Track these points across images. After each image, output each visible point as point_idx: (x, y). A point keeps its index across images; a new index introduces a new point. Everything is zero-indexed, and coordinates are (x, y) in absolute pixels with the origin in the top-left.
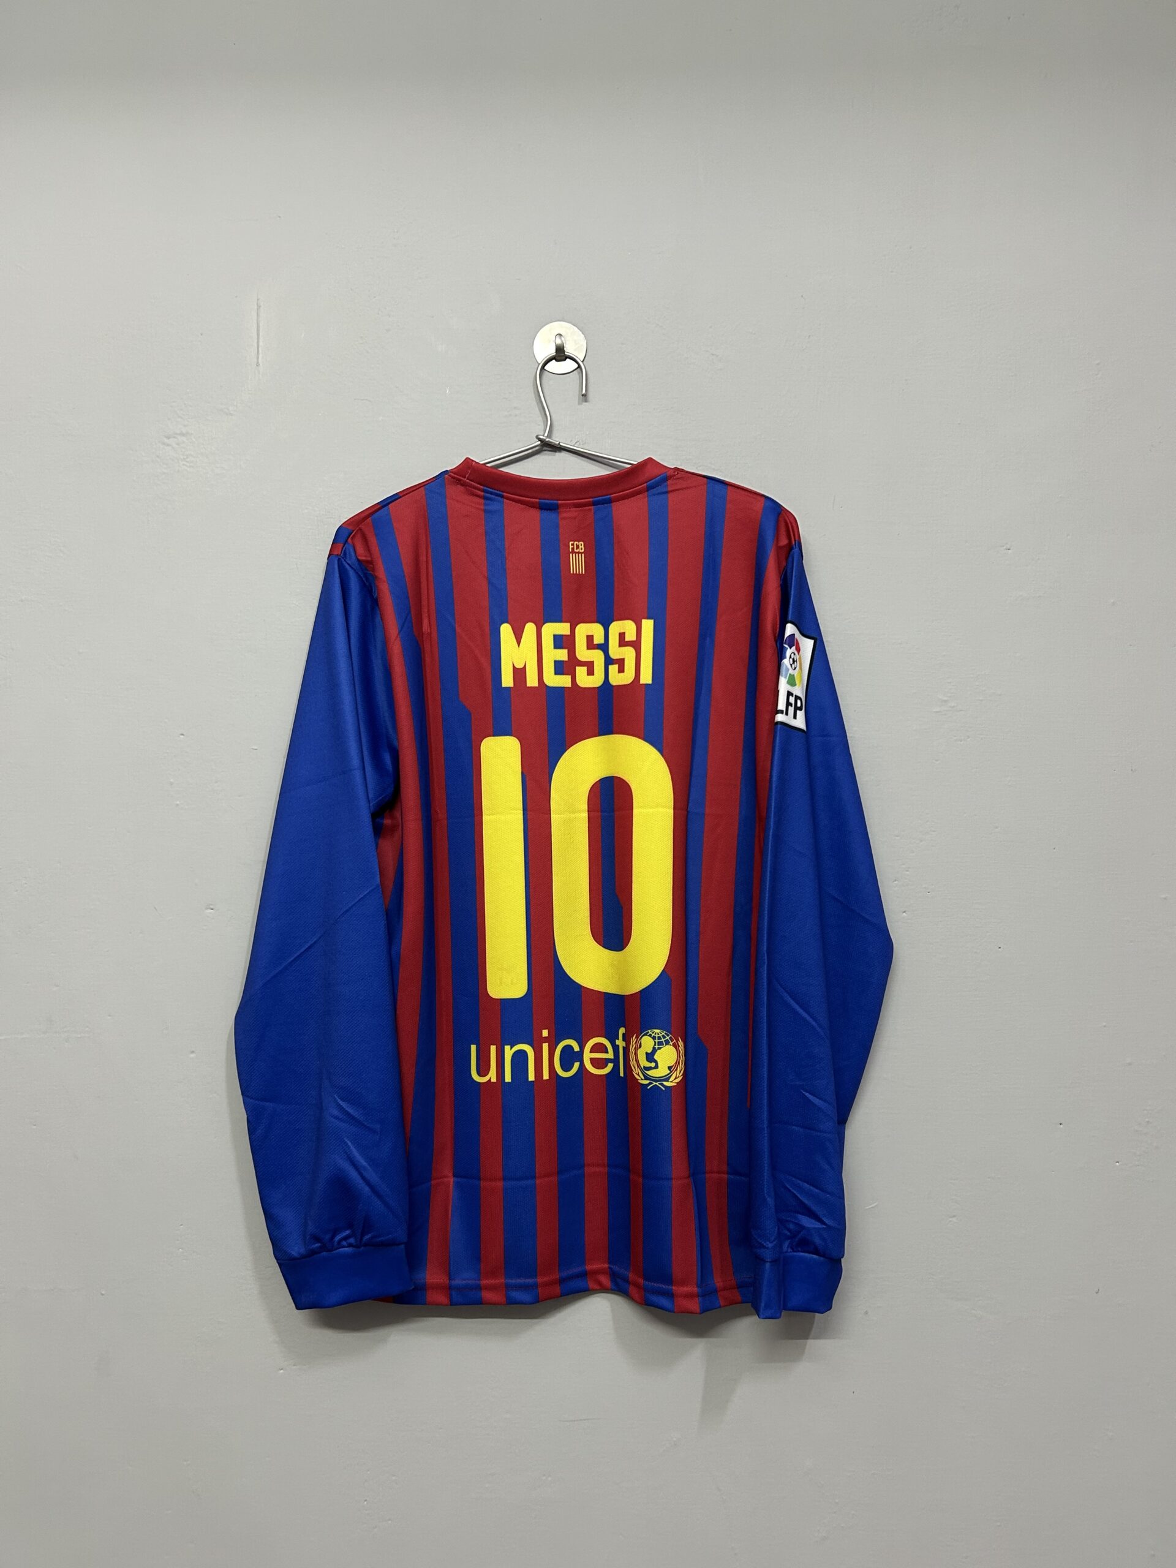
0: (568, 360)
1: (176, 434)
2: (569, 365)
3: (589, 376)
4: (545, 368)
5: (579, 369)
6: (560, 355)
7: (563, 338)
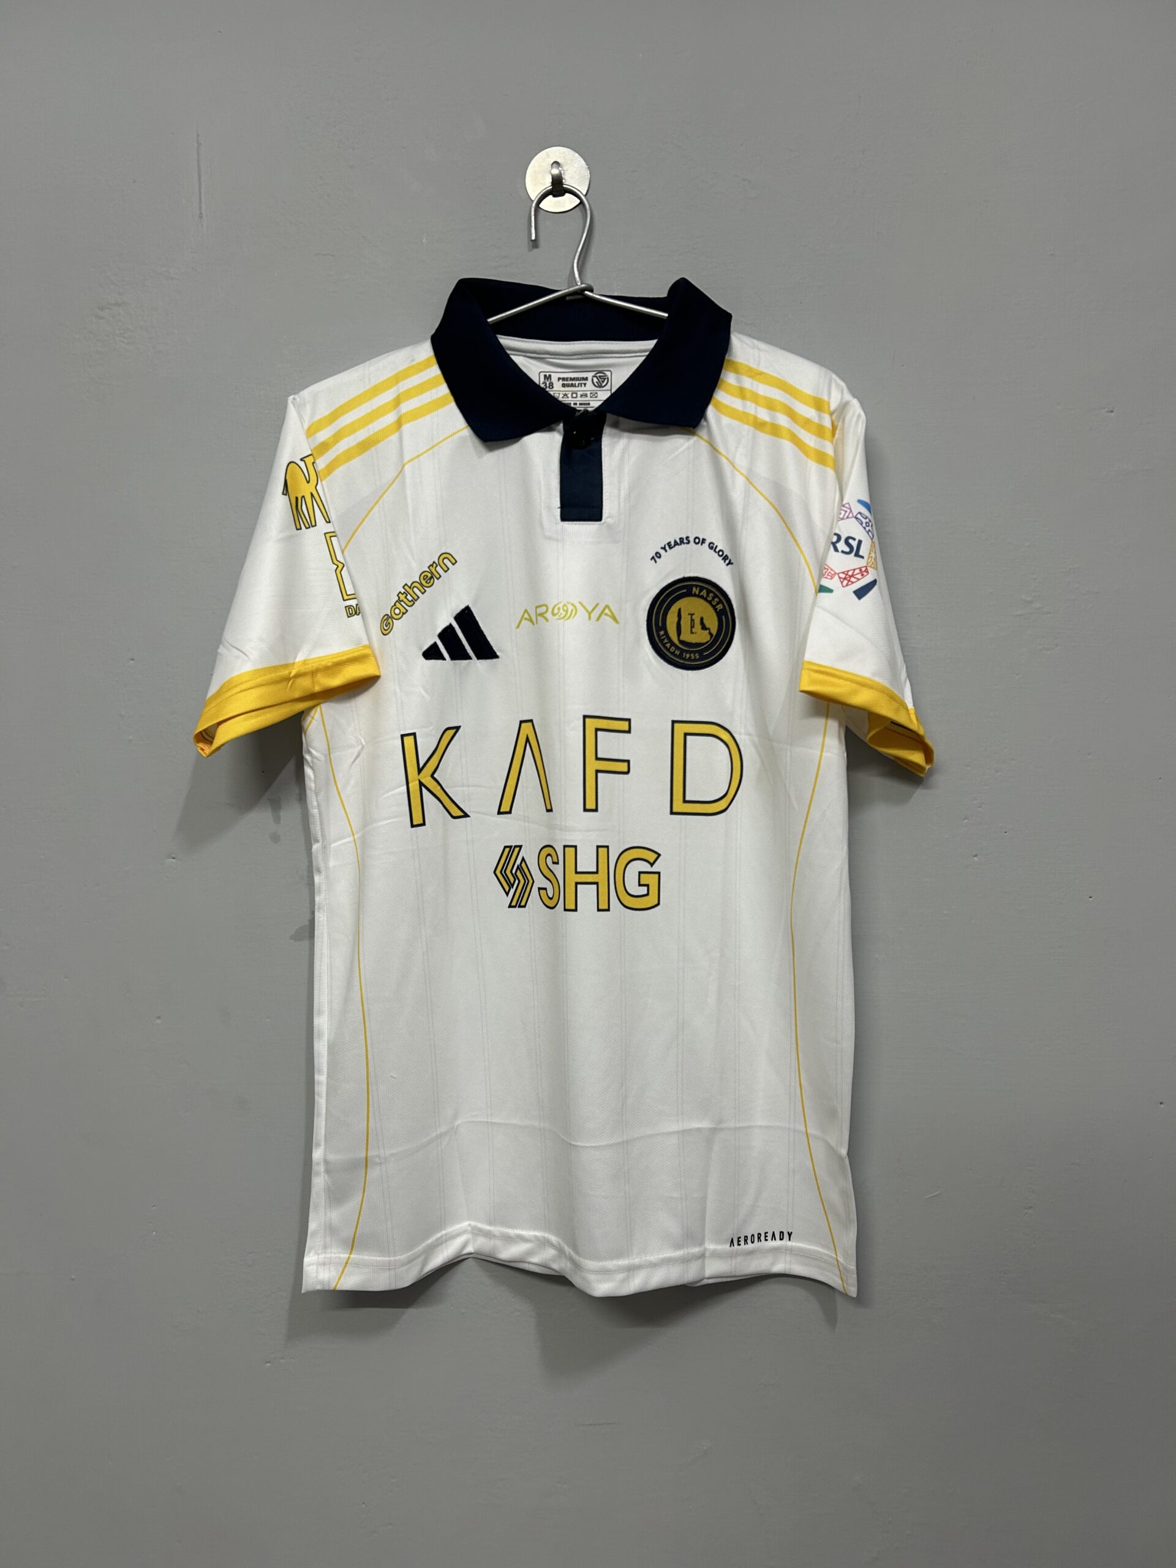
0: (567, 195)
2: (568, 202)
3: (596, 214)
4: (541, 206)
5: (581, 205)
6: (558, 188)
7: (560, 168)
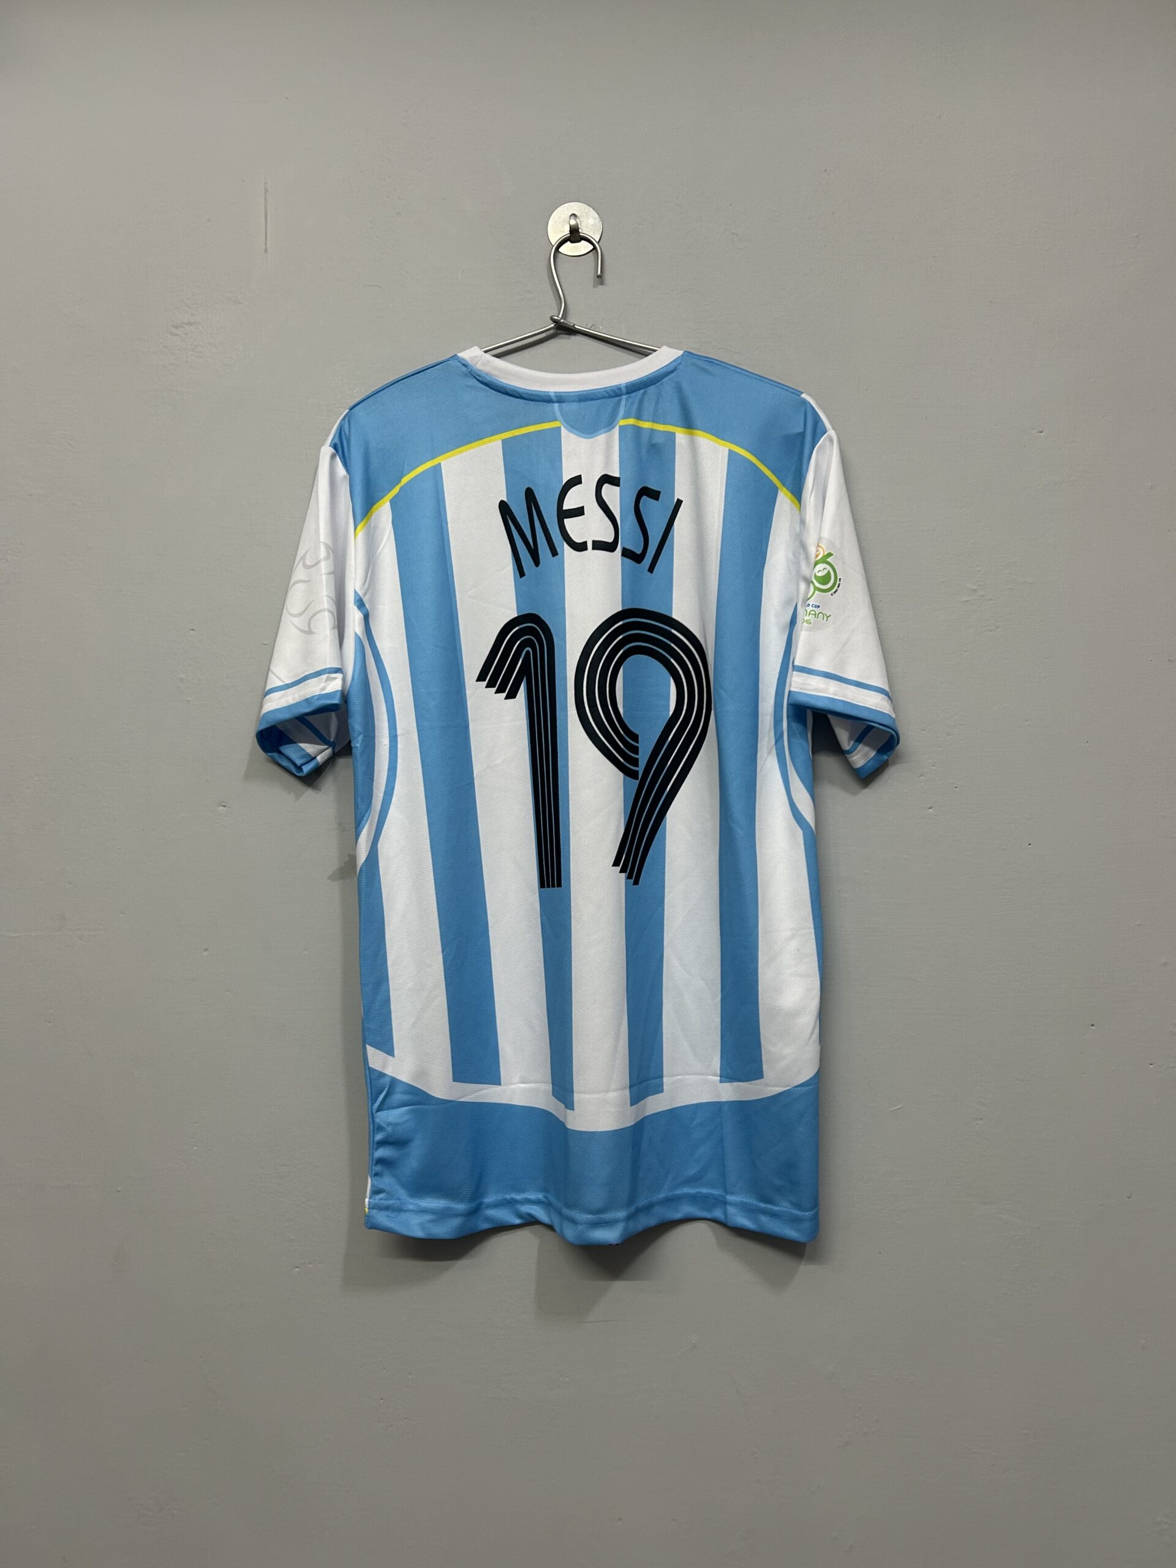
0: (583, 242)
1: (185, 324)
2: (583, 247)
3: (606, 257)
4: (560, 250)
5: (594, 251)
6: (575, 235)
7: (578, 220)
